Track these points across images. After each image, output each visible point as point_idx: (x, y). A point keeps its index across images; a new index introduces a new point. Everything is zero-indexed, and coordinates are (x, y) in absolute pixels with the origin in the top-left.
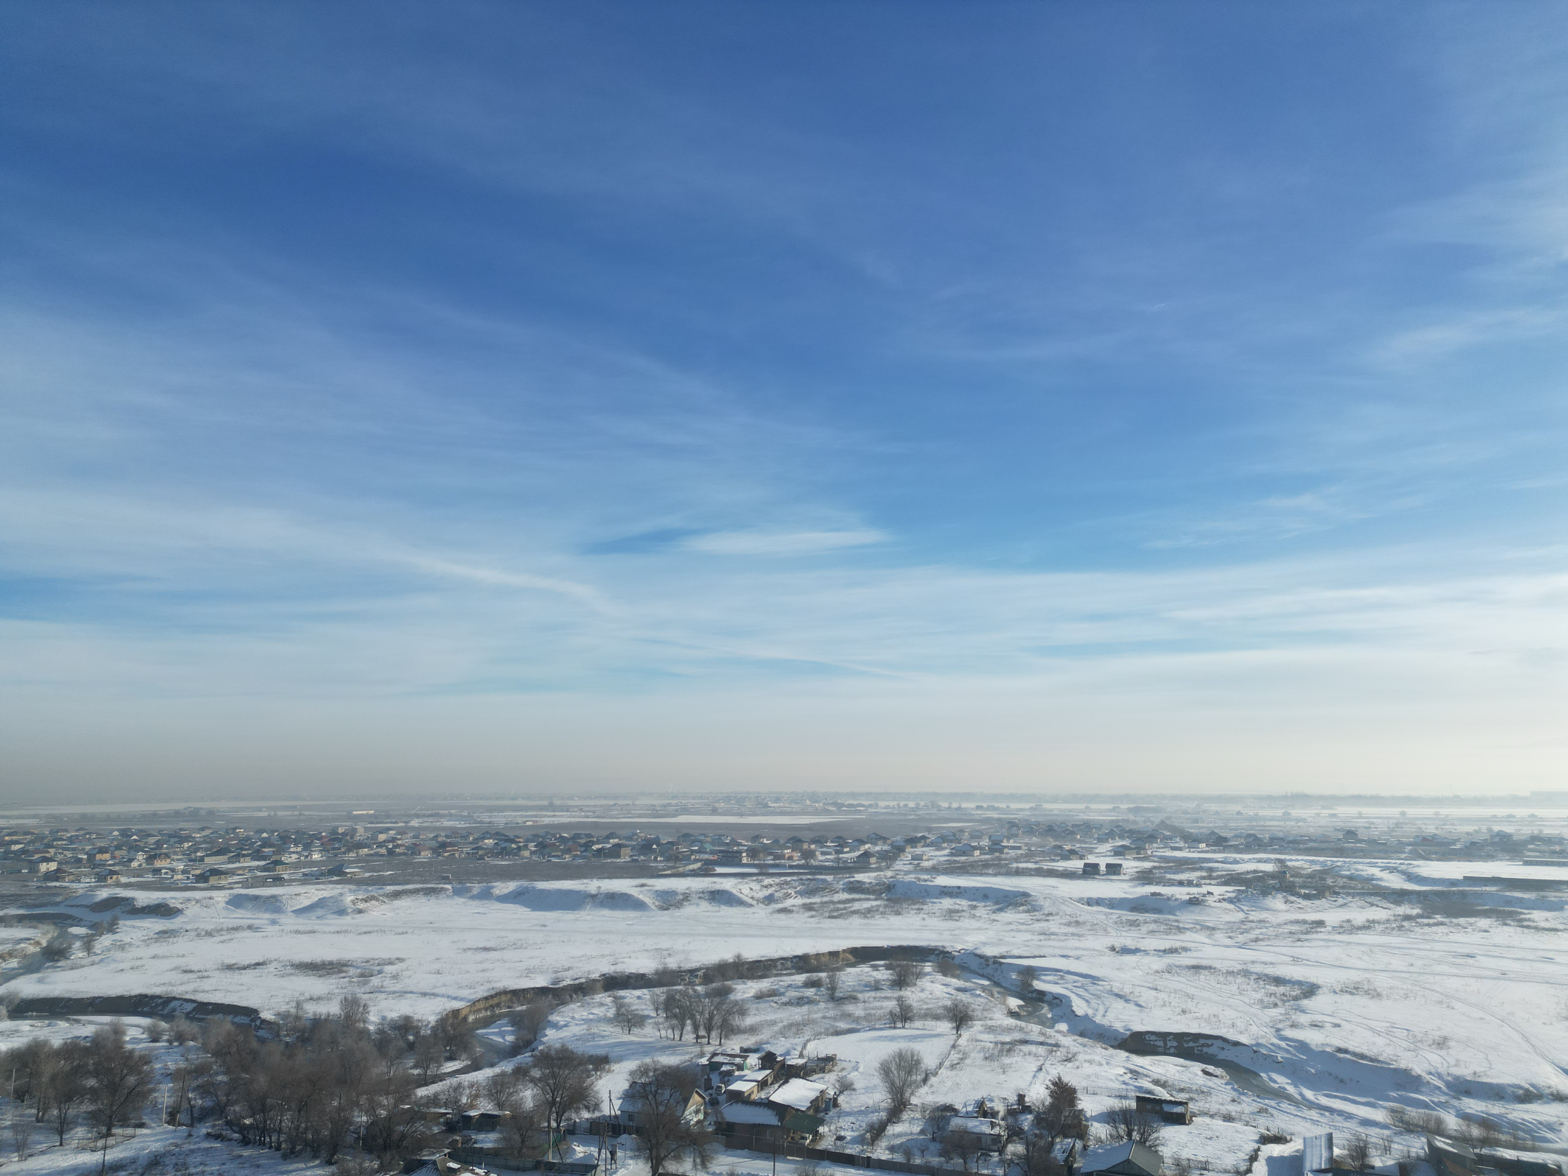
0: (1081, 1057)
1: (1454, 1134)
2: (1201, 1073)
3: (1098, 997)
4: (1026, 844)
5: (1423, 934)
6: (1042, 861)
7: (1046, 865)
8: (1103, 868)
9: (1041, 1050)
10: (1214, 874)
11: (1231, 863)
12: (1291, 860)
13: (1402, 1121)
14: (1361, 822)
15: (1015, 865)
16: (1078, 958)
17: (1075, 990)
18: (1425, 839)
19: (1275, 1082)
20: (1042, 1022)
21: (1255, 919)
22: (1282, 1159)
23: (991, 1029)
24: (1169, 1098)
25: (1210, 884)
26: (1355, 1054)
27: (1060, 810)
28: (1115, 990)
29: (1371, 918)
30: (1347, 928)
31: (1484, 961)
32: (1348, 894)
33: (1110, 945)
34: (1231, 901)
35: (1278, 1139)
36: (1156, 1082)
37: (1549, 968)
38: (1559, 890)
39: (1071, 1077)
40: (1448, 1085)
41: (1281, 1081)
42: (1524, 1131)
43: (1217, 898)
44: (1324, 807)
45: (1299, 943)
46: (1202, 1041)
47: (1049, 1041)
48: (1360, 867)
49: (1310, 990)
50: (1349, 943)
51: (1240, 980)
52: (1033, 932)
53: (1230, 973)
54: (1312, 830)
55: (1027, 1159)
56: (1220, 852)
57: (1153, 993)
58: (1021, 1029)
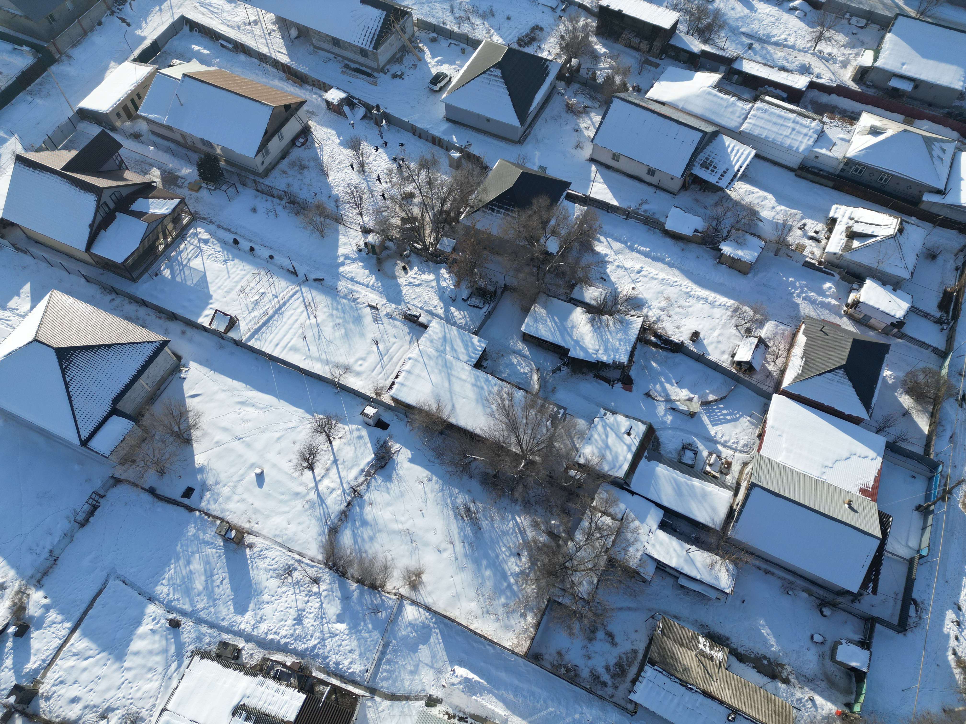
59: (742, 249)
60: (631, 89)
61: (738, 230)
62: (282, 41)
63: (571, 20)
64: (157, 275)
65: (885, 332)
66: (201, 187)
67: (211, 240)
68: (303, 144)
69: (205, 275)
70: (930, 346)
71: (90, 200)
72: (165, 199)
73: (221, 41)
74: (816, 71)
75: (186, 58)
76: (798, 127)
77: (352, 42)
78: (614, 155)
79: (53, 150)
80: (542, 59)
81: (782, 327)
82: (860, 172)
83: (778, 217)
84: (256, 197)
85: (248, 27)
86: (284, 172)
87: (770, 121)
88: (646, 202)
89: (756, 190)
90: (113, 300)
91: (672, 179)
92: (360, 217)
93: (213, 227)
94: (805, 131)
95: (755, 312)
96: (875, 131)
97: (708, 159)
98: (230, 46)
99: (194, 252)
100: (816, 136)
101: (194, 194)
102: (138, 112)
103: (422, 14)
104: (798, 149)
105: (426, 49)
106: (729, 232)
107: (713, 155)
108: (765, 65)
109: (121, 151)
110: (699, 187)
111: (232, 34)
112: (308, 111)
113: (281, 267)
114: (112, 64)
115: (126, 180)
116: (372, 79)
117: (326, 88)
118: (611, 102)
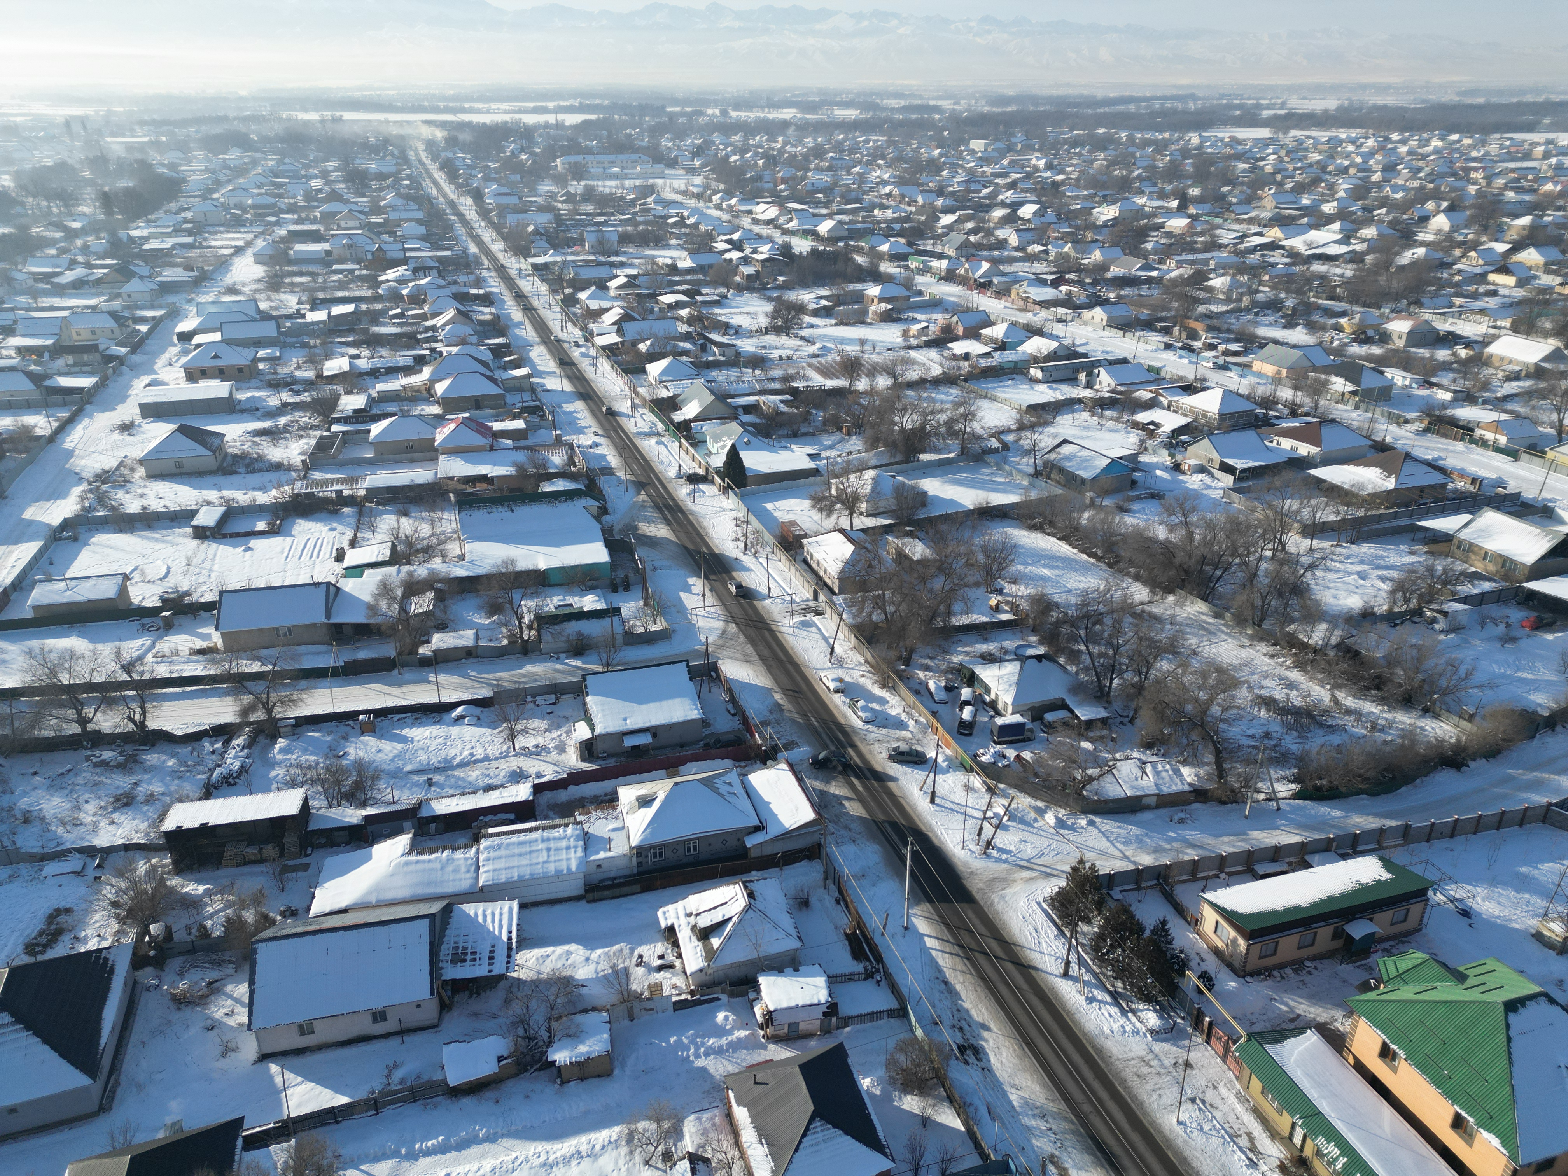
59: (582, 1042)
60: (279, 918)
61: (559, 1018)
63: (120, 874)
65: (826, 1031)
70: (882, 1012)
74: (533, 771)
76: (552, 845)
78: (301, 1027)
80: (89, 953)
81: (705, 1116)
82: (661, 854)
83: (601, 967)
87: (513, 856)
88: (396, 1066)
89: (549, 950)
91: (418, 1006)
94: (564, 844)
95: (658, 1120)
96: (645, 802)
97: (457, 948)
100: (581, 843)
104: (569, 869)
106: (549, 1030)
107: (461, 940)
108: (462, 794)
110: (467, 993)
118: (255, 952)
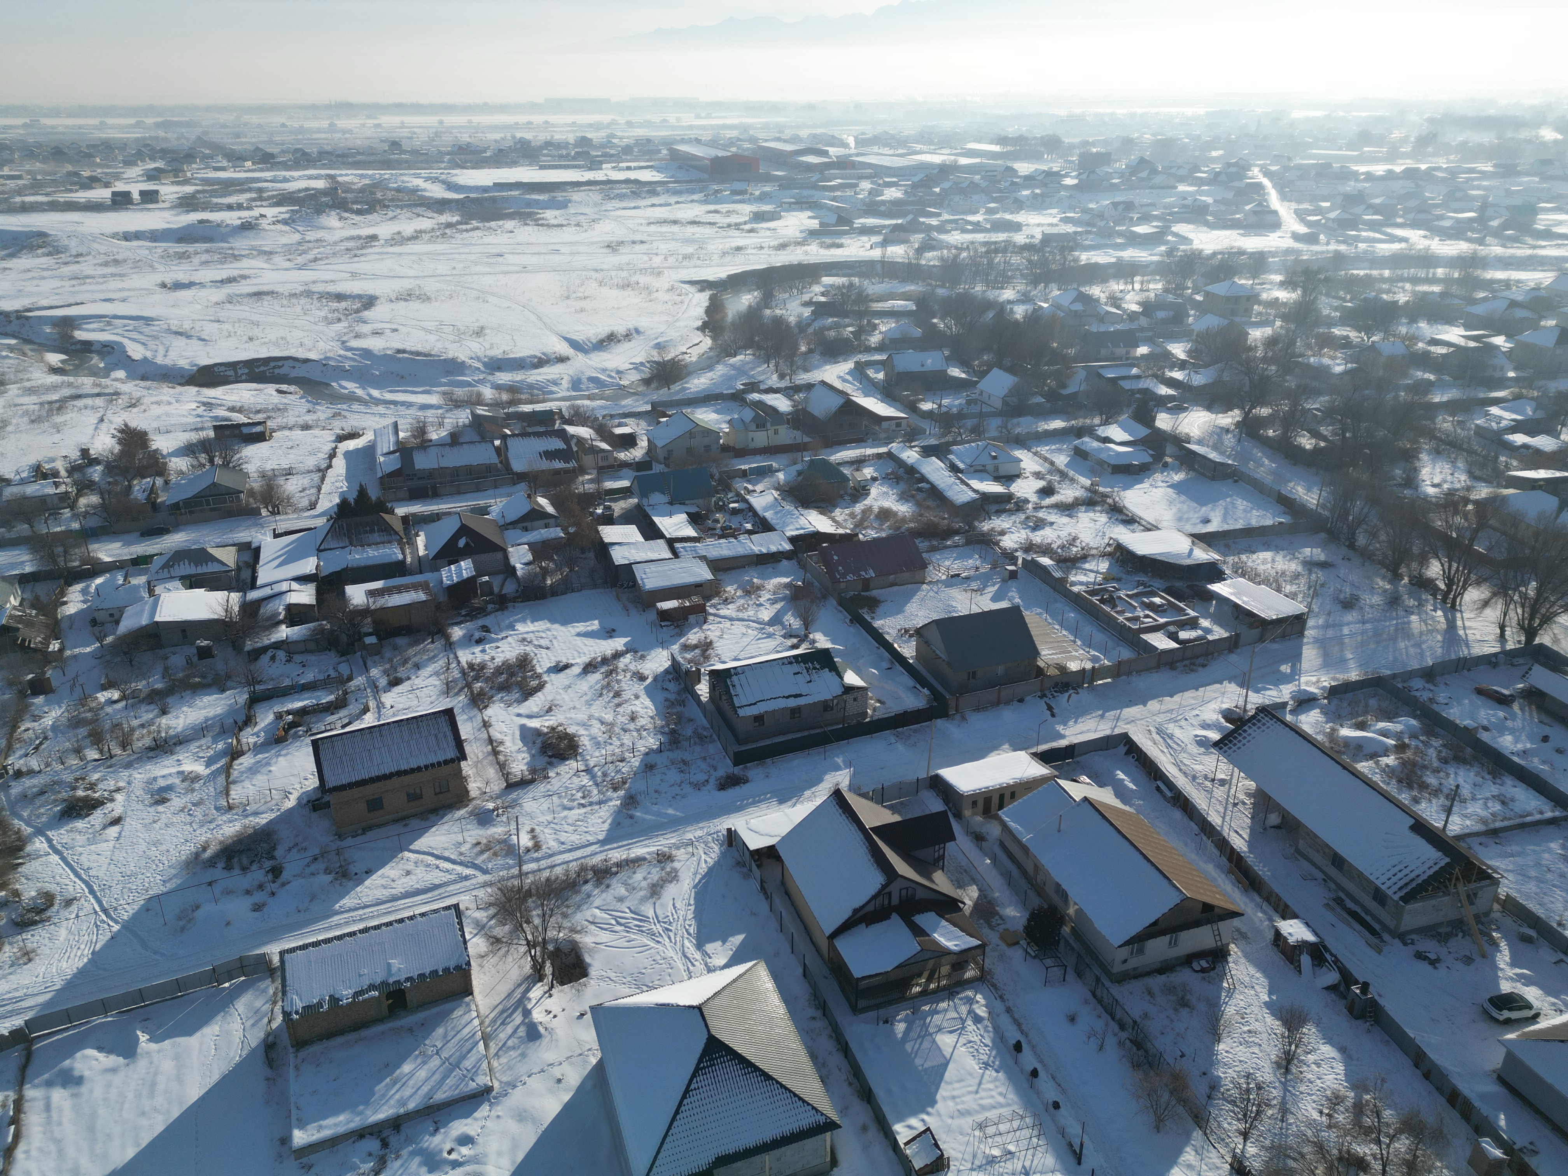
0: (147, 400)
1: (490, 402)
2: (275, 393)
3: (155, 338)
4: (29, 172)
5: (462, 239)
6: (55, 192)
7: (62, 197)
8: (136, 196)
9: (99, 402)
10: (265, 195)
11: (281, 182)
12: (341, 175)
13: (452, 401)
14: (405, 132)
15: (18, 199)
16: (124, 300)
17: (126, 334)
18: (460, 148)
19: (346, 388)
20: (94, 373)
21: (312, 239)
22: (357, 451)
23: (31, 391)
24: (246, 421)
25: (262, 206)
26: (411, 353)
27: (67, 127)
28: (174, 328)
29: (418, 228)
30: (399, 240)
31: (510, 258)
32: (397, 207)
33: (159, 281)
34: (285, 222)
35: (353, 436)
36: (232, 409)
37: (557, 258)
38: (565, 191)
39: (137, 420)
40: (485, 365)
41: (351, 386)
42: (537, 389)
43: (270, 220)
44: (369, 117)
45: (356, 259)
46: (272, 364)
47: (107, 391)
48: (406, 178)
49: (369, 302)
50: (401, 254)
51: (303, 301)
52: (62, 278)
53: (293, 295)
54: (359, 142)
55: (104, 506)
56: (268, 170)
57: (216, 325)
58: (70, 385)
62: (1249, 821)
64: (886, 1022)
66: (1017, 943)
67: (986, 1022)
68: (1203, 970)
69: (945, 1065)
71: (875, 880)
72: (962, 931)
73: (1159, 783)
75: (1100, 780)
77: (1367, 874)
79: (877, 803)
84: (1086, 1002)
85: (1208, 784)
86: (1150, 993)
90: (814, 1018)
92: (1240, 1140)
93: (999, 1006)
98: (1169, 794)
99: (953, 1023)
101: (1003, 947)
102: (1000, 813)
103: (1519, 891)
105: (1503, 944)
109: (950, 845)
111: (1181, 782)
112: (1238, 930)
113: (1063, 1133)
114: (1006, 746)
115: (933, 882)
116: (1374, 940)
117: (1287, 913)
